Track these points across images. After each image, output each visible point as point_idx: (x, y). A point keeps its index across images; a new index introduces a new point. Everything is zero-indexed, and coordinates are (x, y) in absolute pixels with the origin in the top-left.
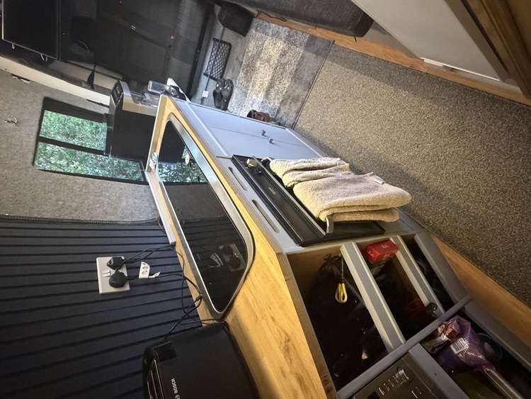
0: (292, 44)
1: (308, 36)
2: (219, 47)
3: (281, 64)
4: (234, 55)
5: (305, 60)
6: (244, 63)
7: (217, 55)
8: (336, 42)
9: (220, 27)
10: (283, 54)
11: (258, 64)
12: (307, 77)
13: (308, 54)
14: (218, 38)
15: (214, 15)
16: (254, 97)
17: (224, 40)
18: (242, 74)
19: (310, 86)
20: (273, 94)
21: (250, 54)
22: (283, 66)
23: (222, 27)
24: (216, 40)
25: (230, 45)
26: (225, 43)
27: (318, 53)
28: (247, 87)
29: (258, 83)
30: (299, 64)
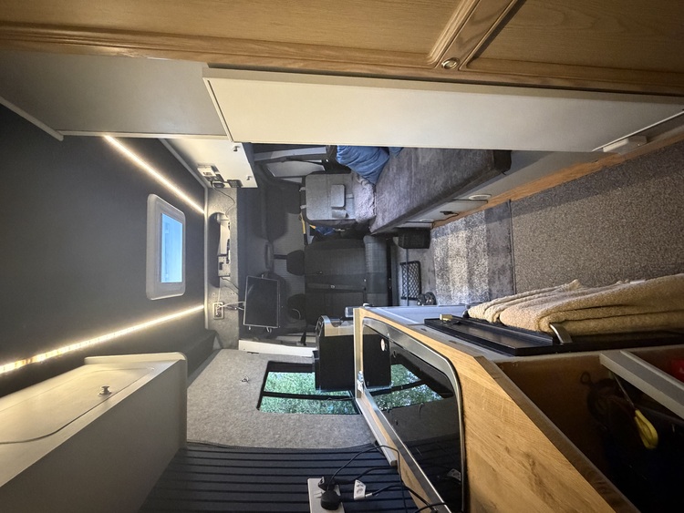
0: (472, 227)
1: (483, 212)
2: (408, 269)
3: (471, 249)
4: (425, 269)
5: (491, 232)
6: (436, 269)
7: (408, 276)
8: (512, 200)
9: (403, 252)
10: (469, 240)
11: (450, 262)
12: (502, 243)
13: (492, 225)
14: (405, 261)
15: (395, 244)
16: (459, 294)
17: (411, 260)
18: (438, 281)
19: (509, 250)
20: (476, 280)
21: (439, 259)
22: (474, 249)
23: (405, 250)
24: (403, 264)
25: (418, 262)
26: (412, 263)
27: (500, 219)
28: (448, 290)
29: (457, 279)
30: (488, 237)
